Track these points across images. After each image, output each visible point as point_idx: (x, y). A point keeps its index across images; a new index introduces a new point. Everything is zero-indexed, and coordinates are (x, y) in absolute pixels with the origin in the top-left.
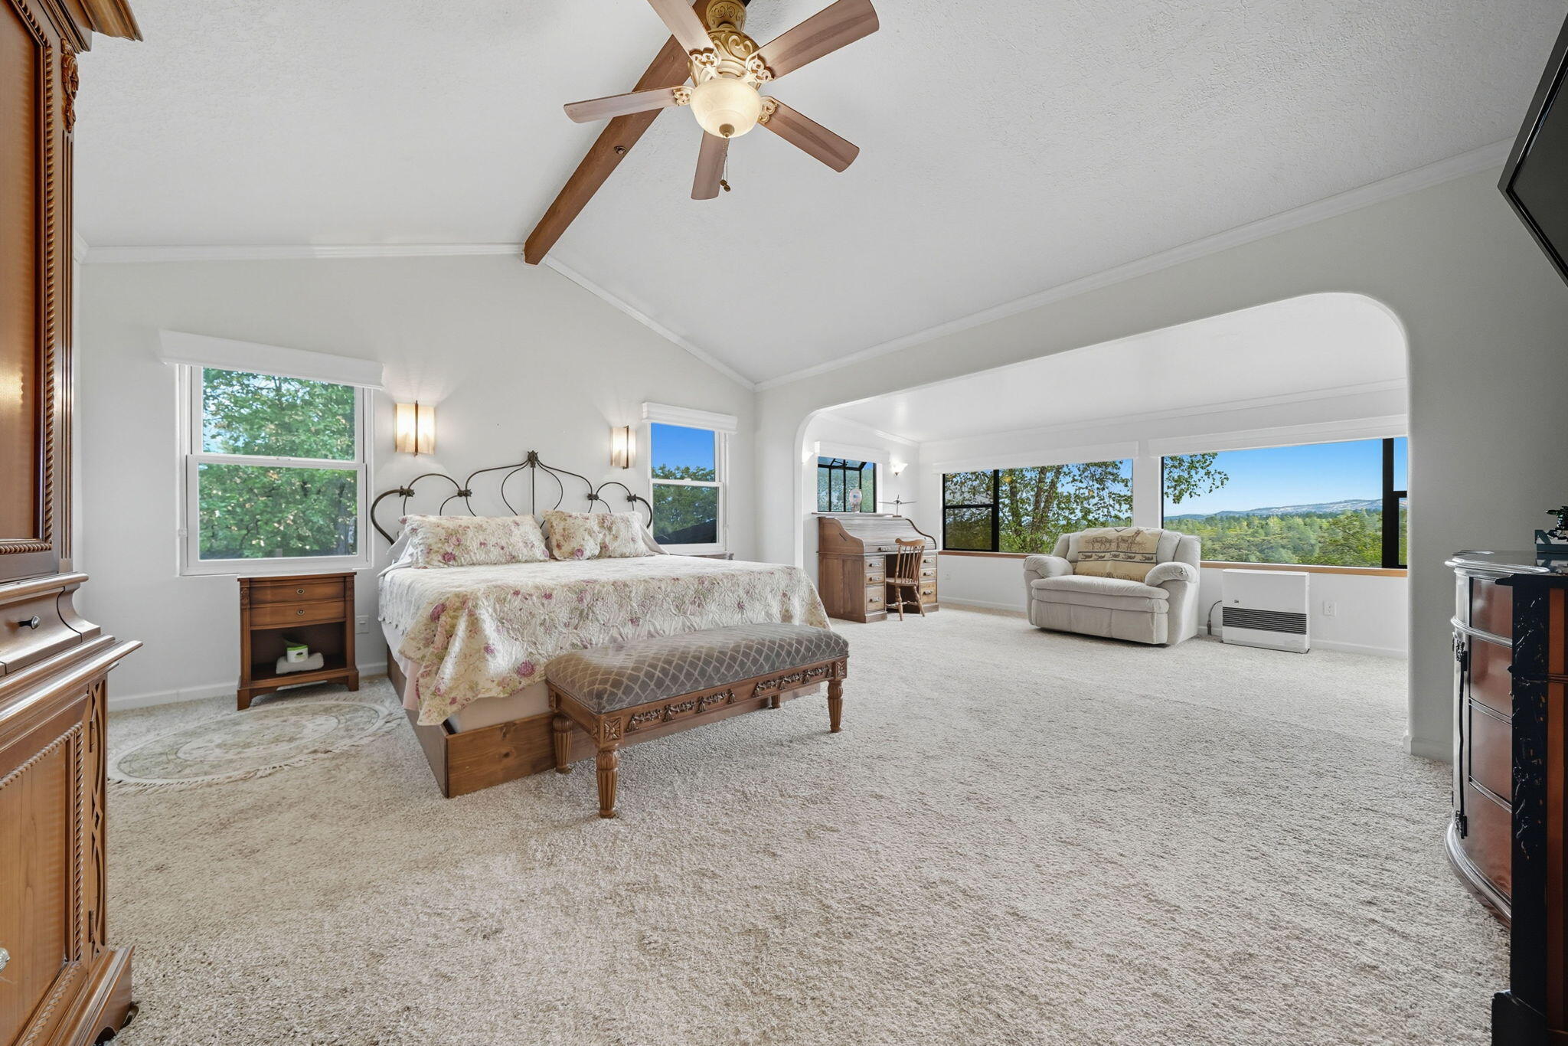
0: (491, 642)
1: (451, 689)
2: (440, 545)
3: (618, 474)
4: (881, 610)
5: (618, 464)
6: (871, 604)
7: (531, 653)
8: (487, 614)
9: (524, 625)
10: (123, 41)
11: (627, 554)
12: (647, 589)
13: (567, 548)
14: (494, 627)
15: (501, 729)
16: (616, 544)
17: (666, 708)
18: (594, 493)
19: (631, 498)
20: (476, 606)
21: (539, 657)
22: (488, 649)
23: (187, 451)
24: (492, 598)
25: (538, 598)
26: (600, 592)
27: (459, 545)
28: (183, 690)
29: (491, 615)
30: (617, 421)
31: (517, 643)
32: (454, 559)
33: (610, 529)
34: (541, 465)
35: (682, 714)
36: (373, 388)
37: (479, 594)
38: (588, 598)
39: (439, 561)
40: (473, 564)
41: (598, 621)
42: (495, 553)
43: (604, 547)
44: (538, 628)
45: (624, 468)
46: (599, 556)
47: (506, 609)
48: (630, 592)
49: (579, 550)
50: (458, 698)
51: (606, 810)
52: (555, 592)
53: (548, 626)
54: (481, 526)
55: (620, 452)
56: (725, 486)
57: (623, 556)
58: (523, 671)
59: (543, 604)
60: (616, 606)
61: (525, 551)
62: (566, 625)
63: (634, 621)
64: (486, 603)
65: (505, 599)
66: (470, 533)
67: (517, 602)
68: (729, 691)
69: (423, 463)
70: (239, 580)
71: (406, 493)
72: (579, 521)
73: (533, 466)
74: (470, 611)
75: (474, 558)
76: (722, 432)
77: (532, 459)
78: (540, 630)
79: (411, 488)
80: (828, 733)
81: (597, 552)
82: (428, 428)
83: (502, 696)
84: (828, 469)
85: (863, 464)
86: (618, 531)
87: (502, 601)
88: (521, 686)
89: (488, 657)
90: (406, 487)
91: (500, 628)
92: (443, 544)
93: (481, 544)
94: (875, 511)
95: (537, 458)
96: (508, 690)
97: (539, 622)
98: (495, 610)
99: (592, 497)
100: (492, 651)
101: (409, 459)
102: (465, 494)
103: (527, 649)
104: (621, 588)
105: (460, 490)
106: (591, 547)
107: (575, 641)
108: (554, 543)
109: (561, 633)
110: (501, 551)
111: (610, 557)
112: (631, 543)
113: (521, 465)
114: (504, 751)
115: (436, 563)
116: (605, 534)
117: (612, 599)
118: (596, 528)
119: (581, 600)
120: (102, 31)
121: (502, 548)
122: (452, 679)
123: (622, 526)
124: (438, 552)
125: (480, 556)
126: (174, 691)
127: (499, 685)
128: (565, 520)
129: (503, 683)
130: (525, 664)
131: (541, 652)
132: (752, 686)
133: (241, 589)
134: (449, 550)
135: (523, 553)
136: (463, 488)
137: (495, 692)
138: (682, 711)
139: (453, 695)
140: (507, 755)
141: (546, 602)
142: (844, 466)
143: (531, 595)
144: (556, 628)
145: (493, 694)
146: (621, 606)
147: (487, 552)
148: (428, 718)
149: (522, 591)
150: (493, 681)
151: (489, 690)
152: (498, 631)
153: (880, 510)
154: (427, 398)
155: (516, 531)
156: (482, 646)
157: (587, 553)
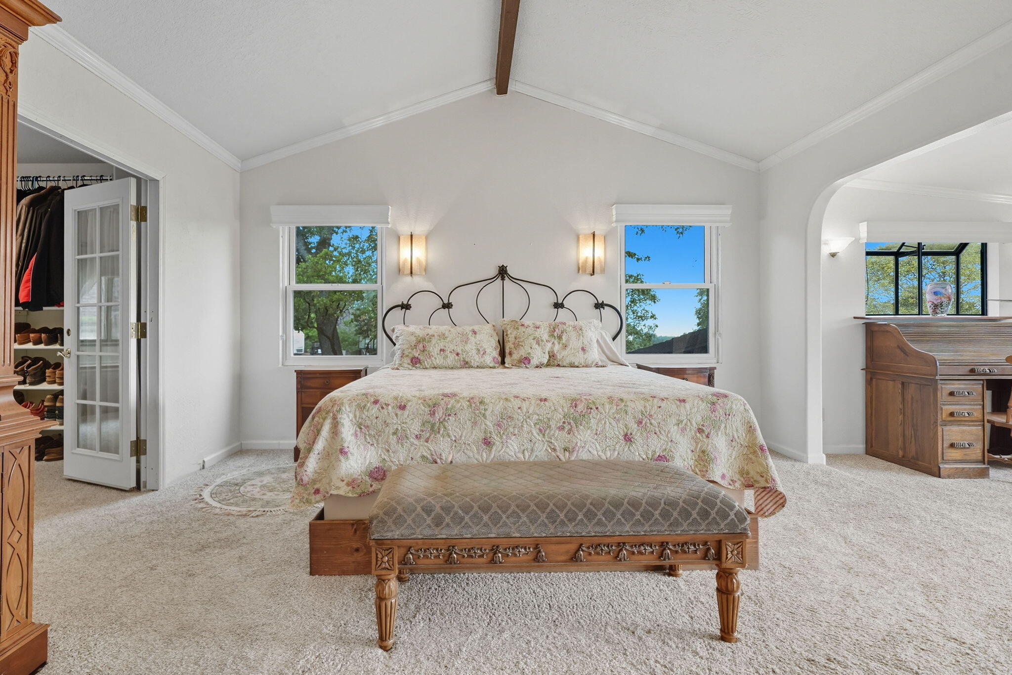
0: (346, 445)
1: (314, 481)
2: (410, 351)
3: (585, 282)
4: (977, 462)
5: (585, 271)
6: (952, 451)
7: (384, 459)
8: (347, 419)
9: (379, 433)
10: (49, 27)
11: (576, 364)
12: (505, 409)
13: (516, 356)
14: (352, 431)
15: (353, 525)
16: (565, 353)
17: (450, 549)
18: (560, 302)
19: (599, 306)
20: (339, 411)
21: (390, 464)
22: (342, 451)
23: (286, 284)
24: (354, 404)
25: (393, 408)
26: (453, 407)
27: (423, 351)
28: (281, 442)
29: (351, 420)
30: (585, 228)
31: (373, 448)
32: (420, 363)
33: (560, 337)
34: (512, 279)
35: (470, 560)
36: (384, 226)
37: (345, 401)
38: (440, 414)
39: (409, 364)
40: (435, 368)
41: (449, 436)
42: (451, 359)
43: (552, 356)
44: (391, 436)
45: (591, 275)
46: (548, 365)
47: (364, 417)
48: (485, 410)
49: (526, 358)
50: (321, 490)
51: (383, 641)
52: (410, 404)
53: (401, 436)
54: (444, 335)
55: (587, 258)
56: (716, 288)
57: (572, 366)
58: (375, 475)
59: (396, 415)
60: (469, 424)
61: (476, 357)
62: (417, 437)
63: (487, 443)
64: (348, 409)
65: (364, 407)
66: (434, 341)
67: (374, 410)
68: (536, 547)
69: (419, 282)
70: (295, 371)
71: (406, 307)
72: (530, 330)
73: (503, 279)
74: (334, 415)
75: (435, 363)
76: (714, 225)
77: (503, 272)
78: (393, 439)
79: (409, 303)
80: (712, 637)
81: (545, 361)
82: (419, 253)
83: (350, 495)
84: (892, 258)
85: (963, 246)
86: (568, 340)
87: (362, 408)
88: (371, 489)
89: (342, 458)
90: (405, 303)
91: (358, 433)
92: (412, 349)
93: (441, 350)
94: (984, 311)
95: (506, 272)
96: (359, 491)
97: (392, 431)
98: (355, 416)
99: (558, 306)
100: (346, 453)
101: (408, 279)
102: (447, 306)
103: (381, 455)
104: (477, 404)
105: (444, 303)
106: (539, 356)
107: (425, 454)
108: (507, 351)
109: (412, 444)
110: (457, 357)
111: (558, 365)
112: (581, 352)
113: (493, 279)
114: (355, 546)
115: (406, 365)
116: (553, 343)
117: (465, 415)
118: (545, 337)
119: (432, 414)
120: (34, 25)
121: (458, 354)
122: (316, 472)
123: (573, 335)
124: (407, 356)
125: (439, 361)
126: (277, 442)
127: (348, 484)
128: (518, 329)
129: (352, 483)
130: (378, 469)
131: (394, 460)
132: (573, 547)
133: (297, 377)
134: (417, 355)
135: (476, 359)
136: (446, 302)
137: (344, 490)
138: (470, 556)
139: (316, 487)
140: (357, 550)
141: (399, 412)
142: (920, 251)
143: (387, 405)
144: (407, 438)
145: (341, 492)
146: (475, 423)
147: (446, 357)
148: (291, 502)
149: (380, 401)
150: (343, 481)
151: (338, 488)
152: (356, 435)
153: (993, 311)
154: (420, 229)
155: (472, 339)
156: (339, 447)
157: (535, 361)
